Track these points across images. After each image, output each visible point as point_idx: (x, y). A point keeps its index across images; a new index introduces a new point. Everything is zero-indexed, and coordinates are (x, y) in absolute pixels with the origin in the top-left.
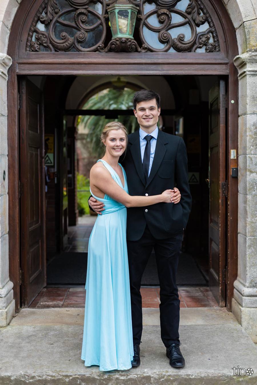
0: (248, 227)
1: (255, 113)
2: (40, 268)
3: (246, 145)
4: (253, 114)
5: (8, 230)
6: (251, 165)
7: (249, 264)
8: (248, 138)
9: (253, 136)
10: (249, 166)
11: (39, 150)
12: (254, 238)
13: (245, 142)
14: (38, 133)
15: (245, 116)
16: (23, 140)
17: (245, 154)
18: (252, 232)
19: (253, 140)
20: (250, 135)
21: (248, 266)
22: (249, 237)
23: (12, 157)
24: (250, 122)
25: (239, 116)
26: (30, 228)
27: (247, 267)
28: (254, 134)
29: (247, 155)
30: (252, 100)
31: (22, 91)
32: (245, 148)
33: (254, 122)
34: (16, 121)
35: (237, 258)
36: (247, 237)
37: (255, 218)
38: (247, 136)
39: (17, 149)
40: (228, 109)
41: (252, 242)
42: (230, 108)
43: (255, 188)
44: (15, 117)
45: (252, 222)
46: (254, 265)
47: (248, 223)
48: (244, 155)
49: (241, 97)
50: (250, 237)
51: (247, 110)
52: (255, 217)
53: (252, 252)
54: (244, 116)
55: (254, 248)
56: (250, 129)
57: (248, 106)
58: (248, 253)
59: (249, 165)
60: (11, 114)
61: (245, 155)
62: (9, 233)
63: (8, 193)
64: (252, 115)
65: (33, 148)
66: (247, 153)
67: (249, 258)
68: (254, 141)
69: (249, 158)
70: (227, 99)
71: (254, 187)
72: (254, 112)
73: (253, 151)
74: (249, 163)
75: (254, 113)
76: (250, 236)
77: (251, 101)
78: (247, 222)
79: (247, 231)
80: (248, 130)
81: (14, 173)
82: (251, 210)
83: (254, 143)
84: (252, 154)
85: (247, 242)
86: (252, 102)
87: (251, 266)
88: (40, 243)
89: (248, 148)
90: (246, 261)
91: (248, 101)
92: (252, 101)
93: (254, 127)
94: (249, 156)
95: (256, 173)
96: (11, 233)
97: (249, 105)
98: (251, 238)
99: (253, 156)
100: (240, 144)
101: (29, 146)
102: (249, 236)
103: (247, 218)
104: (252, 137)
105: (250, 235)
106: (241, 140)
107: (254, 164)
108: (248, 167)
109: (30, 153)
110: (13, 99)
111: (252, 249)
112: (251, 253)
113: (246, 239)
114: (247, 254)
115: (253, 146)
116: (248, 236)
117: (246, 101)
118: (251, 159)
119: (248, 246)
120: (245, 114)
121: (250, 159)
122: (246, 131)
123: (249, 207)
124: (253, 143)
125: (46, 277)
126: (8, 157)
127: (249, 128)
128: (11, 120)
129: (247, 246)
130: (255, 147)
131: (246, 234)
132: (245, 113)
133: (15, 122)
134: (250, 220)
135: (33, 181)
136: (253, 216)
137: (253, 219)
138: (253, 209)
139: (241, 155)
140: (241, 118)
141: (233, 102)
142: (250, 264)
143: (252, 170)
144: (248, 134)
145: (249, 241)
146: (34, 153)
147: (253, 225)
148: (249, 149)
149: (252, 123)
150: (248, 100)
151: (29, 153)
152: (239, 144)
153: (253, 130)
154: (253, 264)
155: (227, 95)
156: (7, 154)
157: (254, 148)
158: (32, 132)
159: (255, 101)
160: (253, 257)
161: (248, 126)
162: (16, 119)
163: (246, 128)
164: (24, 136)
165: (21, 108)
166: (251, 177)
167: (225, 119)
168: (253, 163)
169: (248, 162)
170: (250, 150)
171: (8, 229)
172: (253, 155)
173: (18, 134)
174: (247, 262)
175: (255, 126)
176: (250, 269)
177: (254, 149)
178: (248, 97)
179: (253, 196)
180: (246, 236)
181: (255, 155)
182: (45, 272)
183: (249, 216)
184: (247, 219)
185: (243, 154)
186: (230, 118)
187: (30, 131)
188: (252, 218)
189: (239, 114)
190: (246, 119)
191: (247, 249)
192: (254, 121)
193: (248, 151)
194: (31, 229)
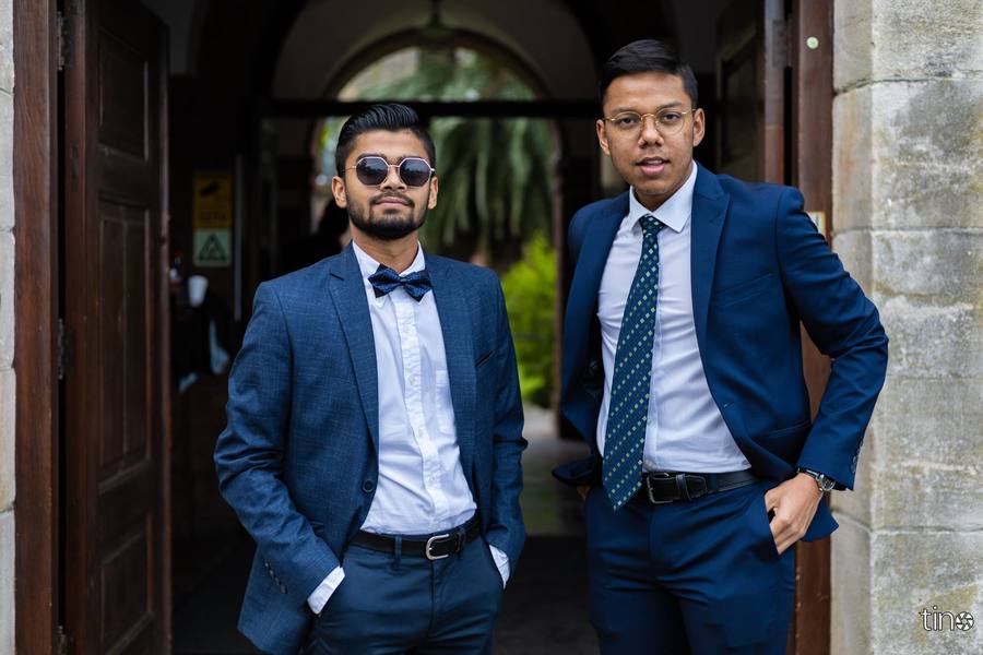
0: (875, 495)
1: (903, 77)
2: (150, 610)
3: (869, 195)
4: (896, 81)
5: (11, 495)
6: (887, 268)
7: (880, 631)
8: (876, 170)
9: (896, 160)
10: (881, 272)
11: (147, 214)
12: (898, 535)
13: (862, 184)
14: (143, 156)
15: (865, 89)
16: (74, 176)
17: (864, 227)
18: (893, 511)
19: (894, 175)
20: (884, 159)
21: (876, 635)
22: (880, 532)
23: (29, 235)
24: (884, 111)
25: (834, 94)
26: (101, 485)
27: (872, 641)
28: (897, 154)
29: (872, 229)
30: (891, 29)
31: (72, 7)
32: (864, 205)
33: (898, 111)
34: (44, 110)
35: (827, 597)
36: (872, 530)
37: (903, 460)
38: (873, 161)
39: (47, 208)
40: (797, 70)
41: (891, 551)
42: (804, 65)
43: (901, 353)
44: (43, 96)
45: (892, 477)
46: (897, 635)
47: (876, 481)
48: (859, 232)
49: (846, 25)
50: (885, 532)
51: (874, 66)
52: (900, 458)
53: (892, 586)
54: (857, 90)
55: (898, 571)
56: (882, 134)
57: (875, 53)
58: (876, 589)
59: (879, 267)
60: (29, 84)
61: (865, 231)
62: (18, 506)
63: (15, 365)
64: (893, 85)
65: (121, 209)
66: (874, 225)
67: (880, 609)
68: (897, 180)
69: (880, 243)
70: (790, 36)
71: (899, 346)
72: (897, 76)
73: (894, 215)
74: (882, 260)
75: (898, 78)
76: (885, 527)
77: (886, 33)
78: (872, 476)
79: (873, 510)
80: (875, 140)
81: (36, 291)
82: (888, 432)
83: (899, 185)
84: (893, 227)
85: (873, 550)
86: (892, 39)
87: (887, 638)
88: (149, 527)
89: (875, 206)
90: (868, 616)
91: (876, 34)
92: (890, 35)
93: (900, 131)
94: (878, 233)
95: (906, 296)
96: (23, 507)
97: (881, 50)
98: (886, 535)
99: (893, 233)
100: (842, 192)
101: (101, 199)
102: (879, 529)
103: (874, 461)
104: (892, 167)
105: (883, 524)
106: (846, 180)
107: (897, 263)
108: (875, 276)
109: (105, 222)
110: (36, 31)
111: (889, 575)
112: (887, 590)
113: (867, 537)
114: (872, 592)
115: (894, 198)
116: (875, 527)
117: (870, 36)
118: (889, 246)
119: (877, 564)
120: (864, 82)
121: (884, 246)
122: (867, 144)
123: (881, 420)
124: (894, 187)
125: (169, 637)
126: (15, 234)
127: (880, 131)
128: (28, 105)
129: (872, 563)
130: (902, 201)
131: (870, 519)
132: (864, 80)
133: (42, 113)
134: (886, 470)
135: (120, 319)
136: (893, 454)
137: (895, 466)
138: (896, 428)
139: (843, 231)
140: (845, 99)
141: (813, 43)
142: (884, 629)
143: (891, 286)
144: (875, 153)
145: (880, 545)
146: (125, 224)
147: (895, 486)
148: (880, 208)
149: (892, 116)
150: (876, 29)
151: (102, 224)
152: (835, 191)
153: (894, 139)
154: (892, 632)
155: (790, 21)
156: (13, 224)
157: (899, 204)
158: (115, 152)
159: (903, 35)
160: (896, 606)
161: (876, 124)
162: (44, 101)
163: (869, 133)
164: (79, 165)
165: (71, 66)
166: (887, 310)
167: (782, 104)
168: (893, 260)
169: (876, 256)
170: (883, 213)
171: (14, 494)
172: (896, 229)
173: (52, 154)
174: (874, 623)
175: (902, 127)
176: (885, 648)
177: (897, 208)
178: (878, 20)
179: (895, 380)
180: (867, 525)
181: (902, 229)
182: (168, 623)
183: (878, 456)
184: (874, 466)
185: (856, 228)
186: (802, 101)
187: (106, 150)
188: (890, 460)
189: (837, 85)
190: (870, 98)
191: (874, 576)
192: (897, 107)
193: (875, 218)
194: (107, 485)
